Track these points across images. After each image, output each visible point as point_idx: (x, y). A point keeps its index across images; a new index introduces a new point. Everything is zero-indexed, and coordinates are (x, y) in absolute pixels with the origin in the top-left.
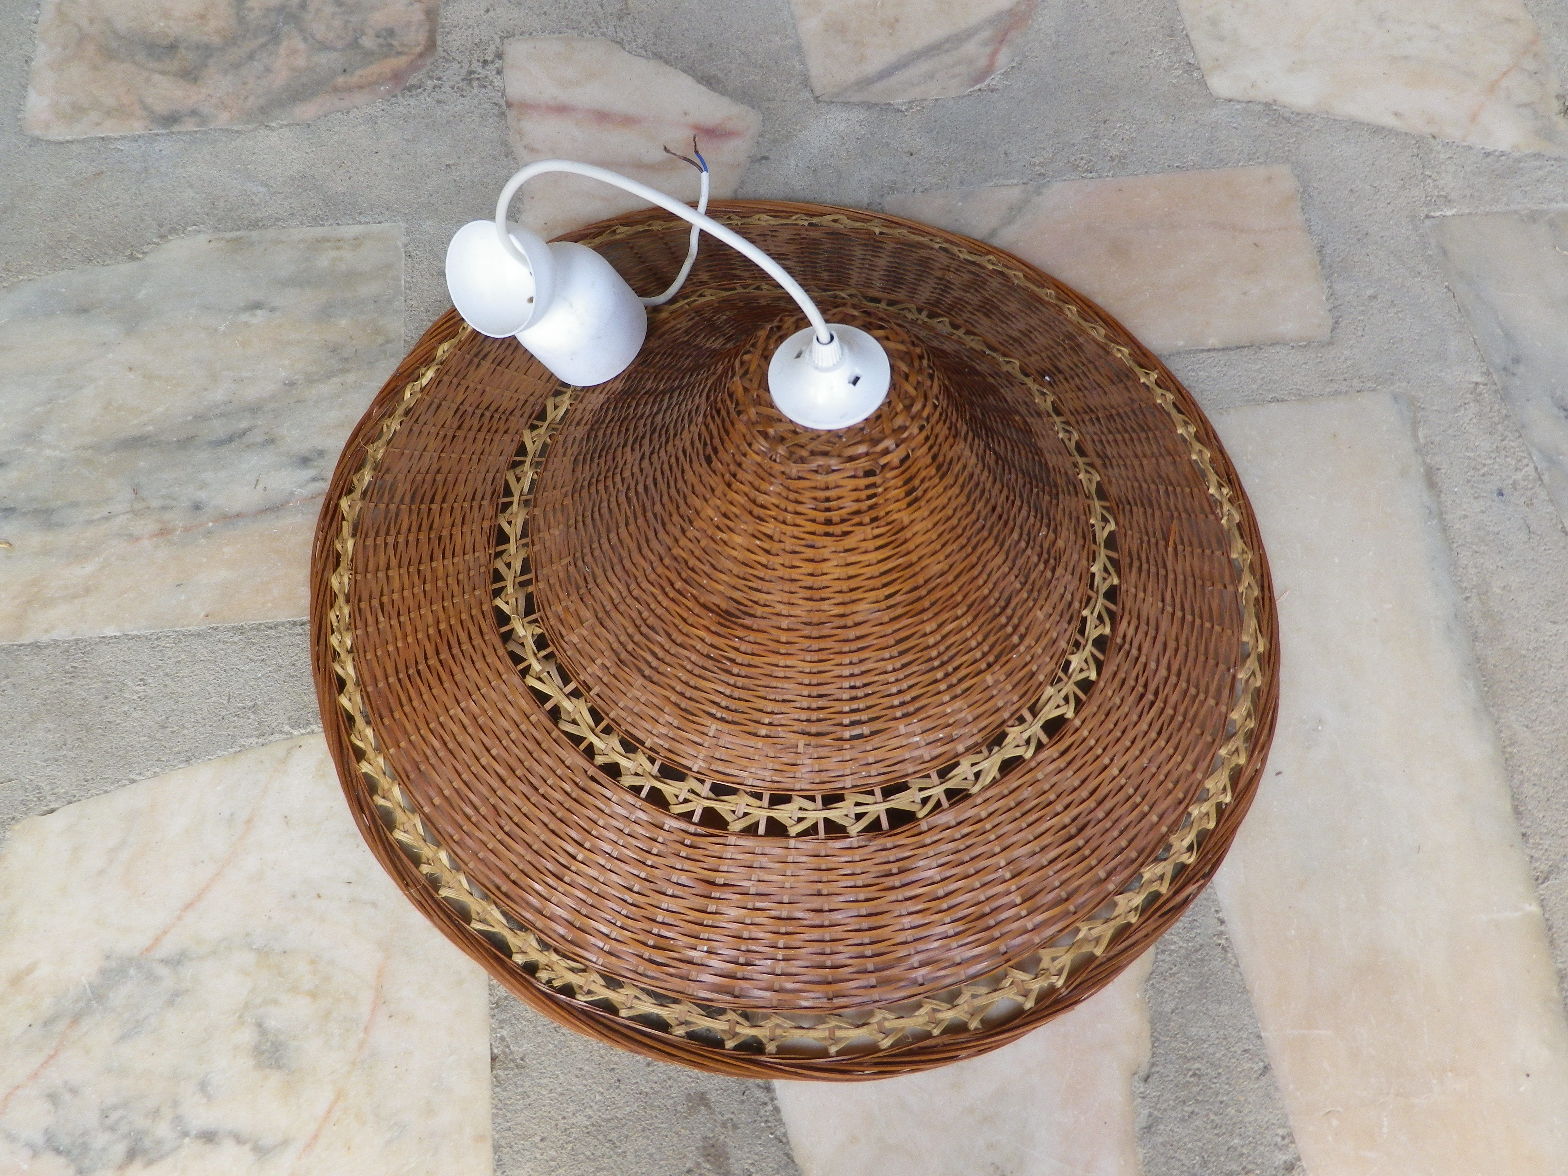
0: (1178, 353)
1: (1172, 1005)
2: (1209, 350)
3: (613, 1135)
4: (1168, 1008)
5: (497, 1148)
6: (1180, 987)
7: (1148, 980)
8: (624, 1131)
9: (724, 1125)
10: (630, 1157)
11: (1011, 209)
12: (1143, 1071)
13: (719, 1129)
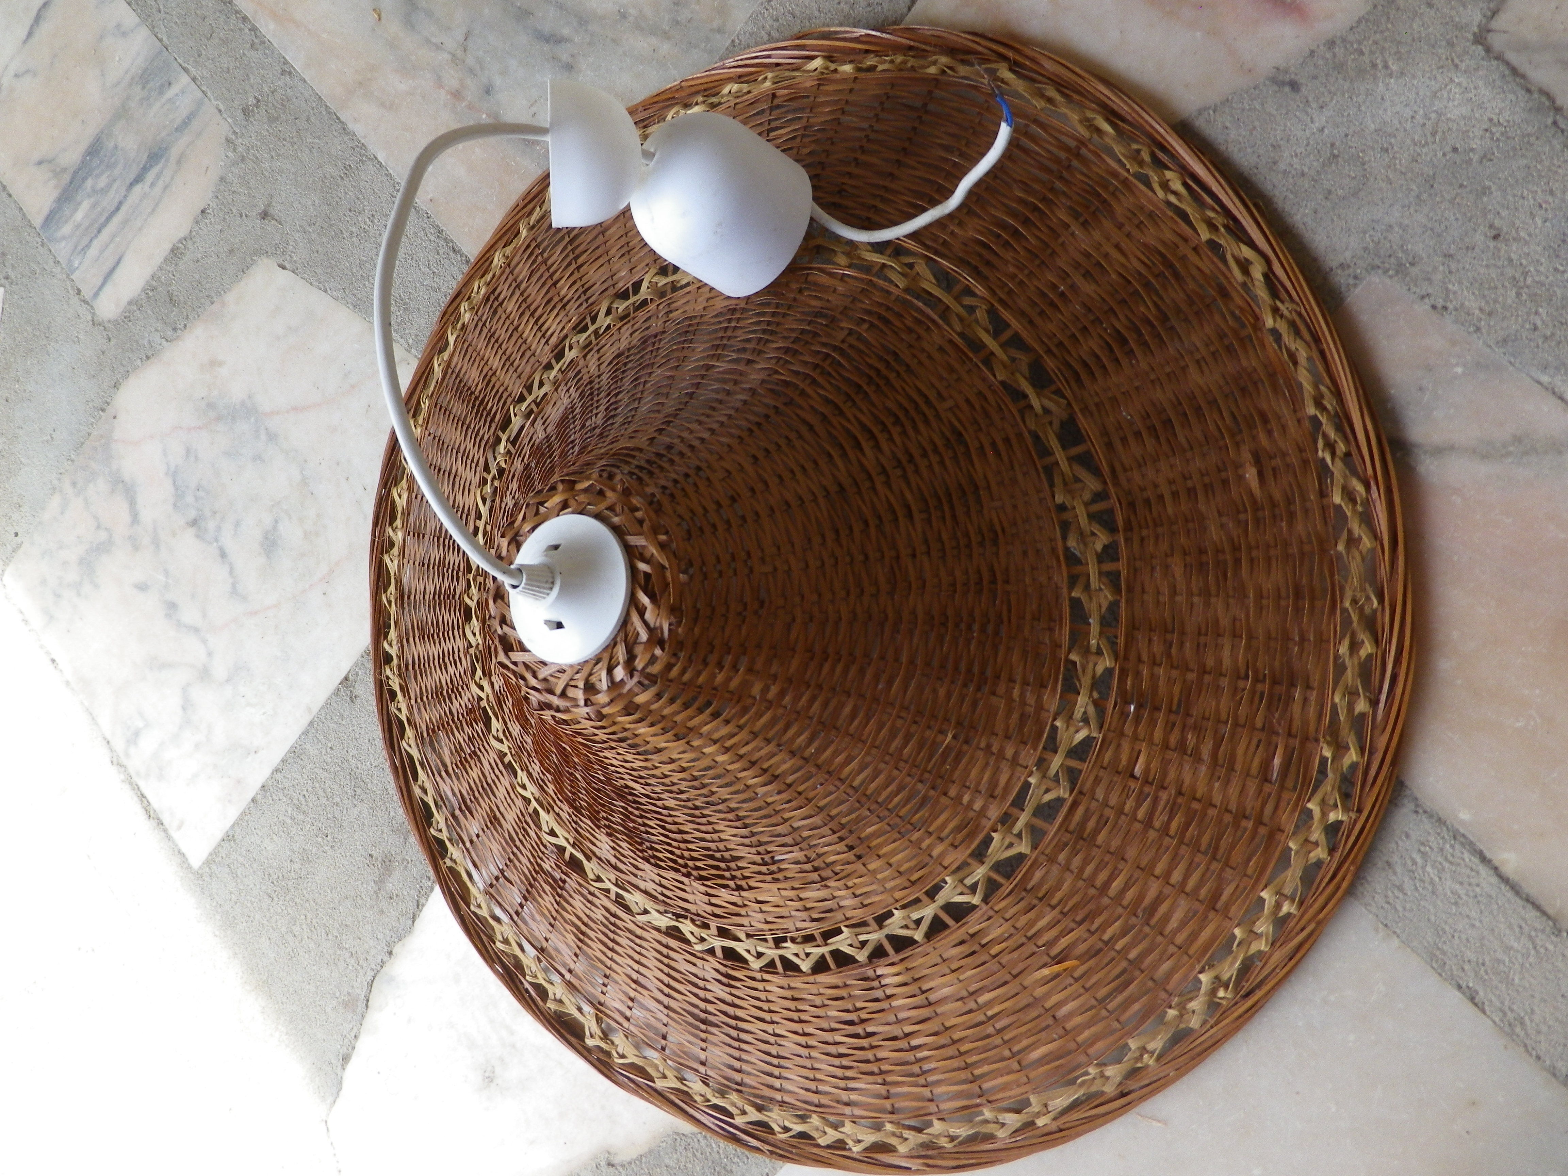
0: (1441, 821)
1: (672, 1164)
2: (1484, 859)
3: (359, 791)
4: (667, 1161)
5: (311, 723)
6: (689, 1166)
7: (678, 1134)
8: (364, 796)
9: (404, 859)
10: (356, 812)
11: (1518, 440)
12: (616, 1160)
13: (399, 858)
